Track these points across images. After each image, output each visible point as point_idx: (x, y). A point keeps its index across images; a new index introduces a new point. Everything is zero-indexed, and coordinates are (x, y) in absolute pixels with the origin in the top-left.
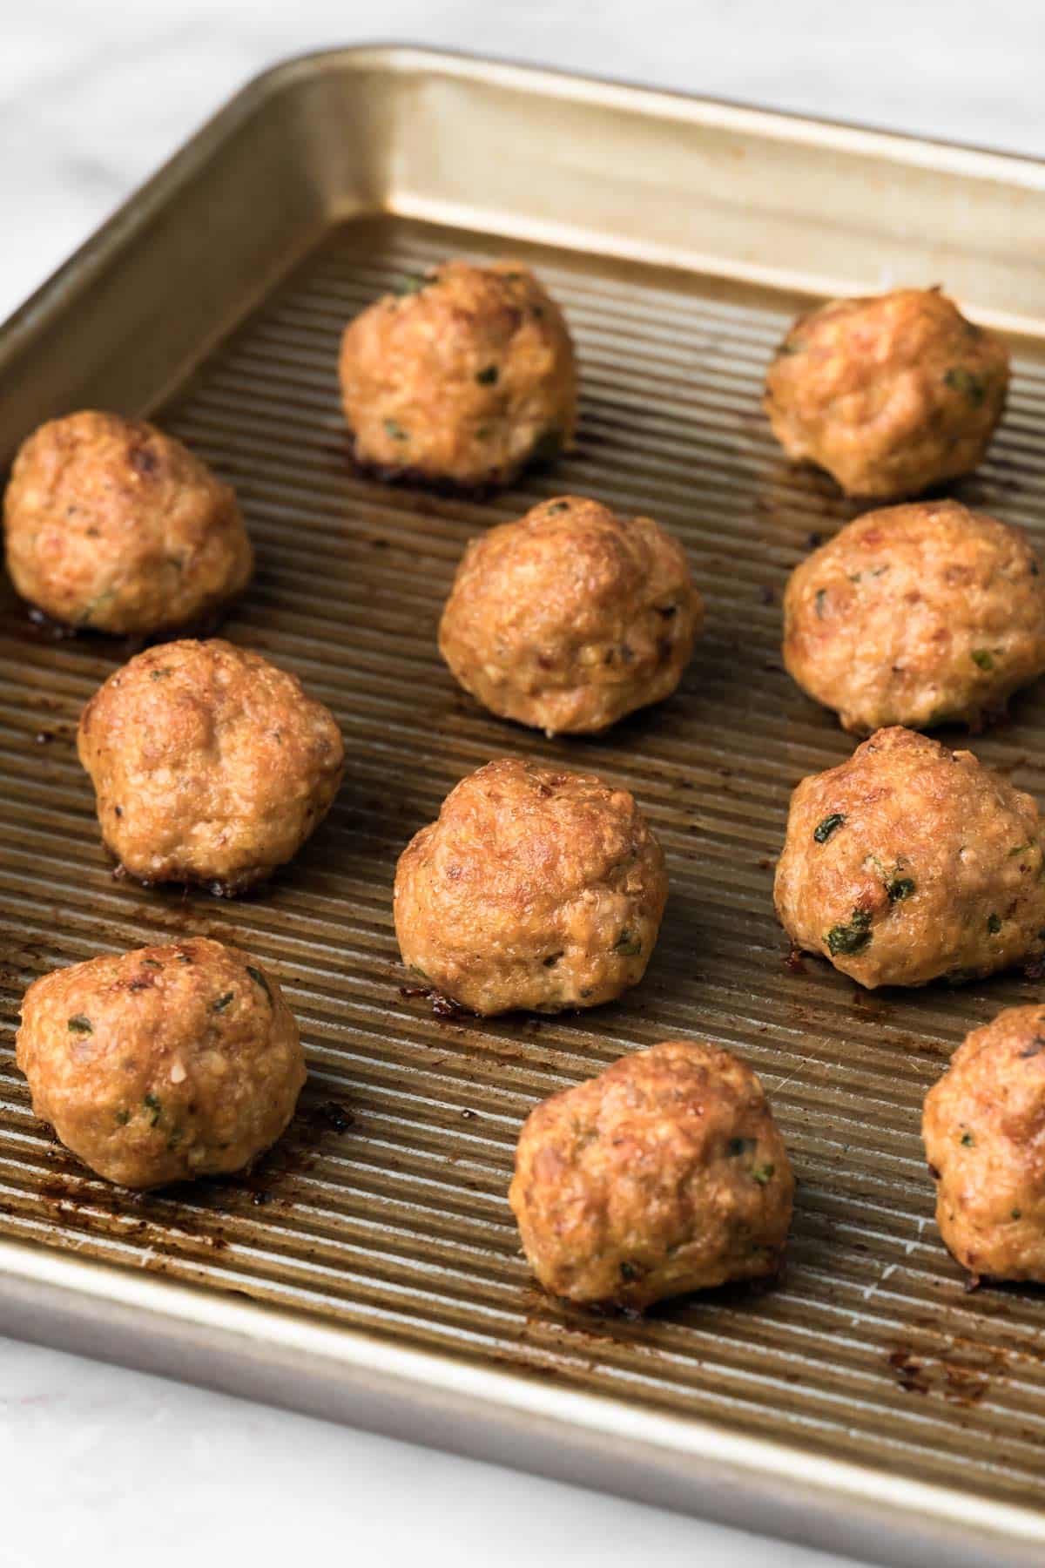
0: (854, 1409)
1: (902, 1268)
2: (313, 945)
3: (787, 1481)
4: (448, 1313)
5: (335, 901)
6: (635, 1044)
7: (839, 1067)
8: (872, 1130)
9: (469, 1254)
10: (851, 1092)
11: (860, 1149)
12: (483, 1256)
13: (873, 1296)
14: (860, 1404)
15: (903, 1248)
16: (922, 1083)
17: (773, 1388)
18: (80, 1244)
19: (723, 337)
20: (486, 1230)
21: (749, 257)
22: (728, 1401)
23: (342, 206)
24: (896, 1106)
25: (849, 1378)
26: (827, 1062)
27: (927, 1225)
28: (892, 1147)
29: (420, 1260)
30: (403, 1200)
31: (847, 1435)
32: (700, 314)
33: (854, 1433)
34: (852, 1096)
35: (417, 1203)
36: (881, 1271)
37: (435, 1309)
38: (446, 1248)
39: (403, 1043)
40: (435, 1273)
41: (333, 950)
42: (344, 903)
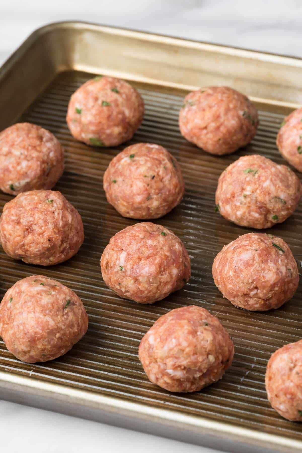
0: (241, 413)
1: (251, 372)
2: (71, 282)
3: (229, 434)
4: (120, 388)
5: (76, 269)
6: (168, 309)
7: (227, 314)
8: (239, 333)
9: (125, 371)
10: (231, 322)
11: (235, 338)
12: (129, 371)
13: (243, 380)
14: (242, 412)
15: (251, 366)
16: (252, 319)
17: (217, 408)
18: (11, 370)
19: (174, 105)
20: (129, 363)
21: (180, 82)
22: (204, 412)
23: (61, 68)
24: (245, 325)
25: (239, 404)
26: (224, 313)
27: (257, 359)
28: (245, 337)
29: (111, 373)
30: (105, 356)
31: (240, 421)
32: (166, 98)
33: (242, 420)
34: (232, 323)
35: (109, 356)
36: (245, 373)
37: (116, 387)
38: (118, 369)
39: (100, 310)
40: (116, 376)
41: (77, 283)
42: (79, 270)
